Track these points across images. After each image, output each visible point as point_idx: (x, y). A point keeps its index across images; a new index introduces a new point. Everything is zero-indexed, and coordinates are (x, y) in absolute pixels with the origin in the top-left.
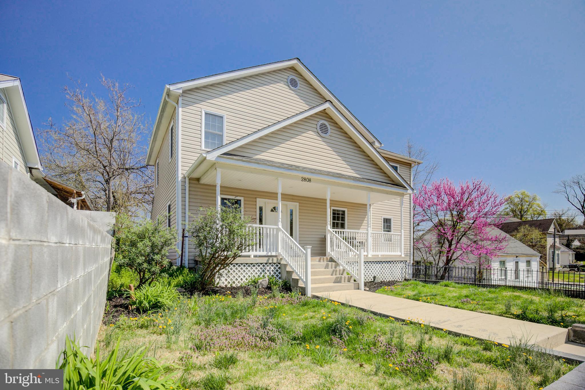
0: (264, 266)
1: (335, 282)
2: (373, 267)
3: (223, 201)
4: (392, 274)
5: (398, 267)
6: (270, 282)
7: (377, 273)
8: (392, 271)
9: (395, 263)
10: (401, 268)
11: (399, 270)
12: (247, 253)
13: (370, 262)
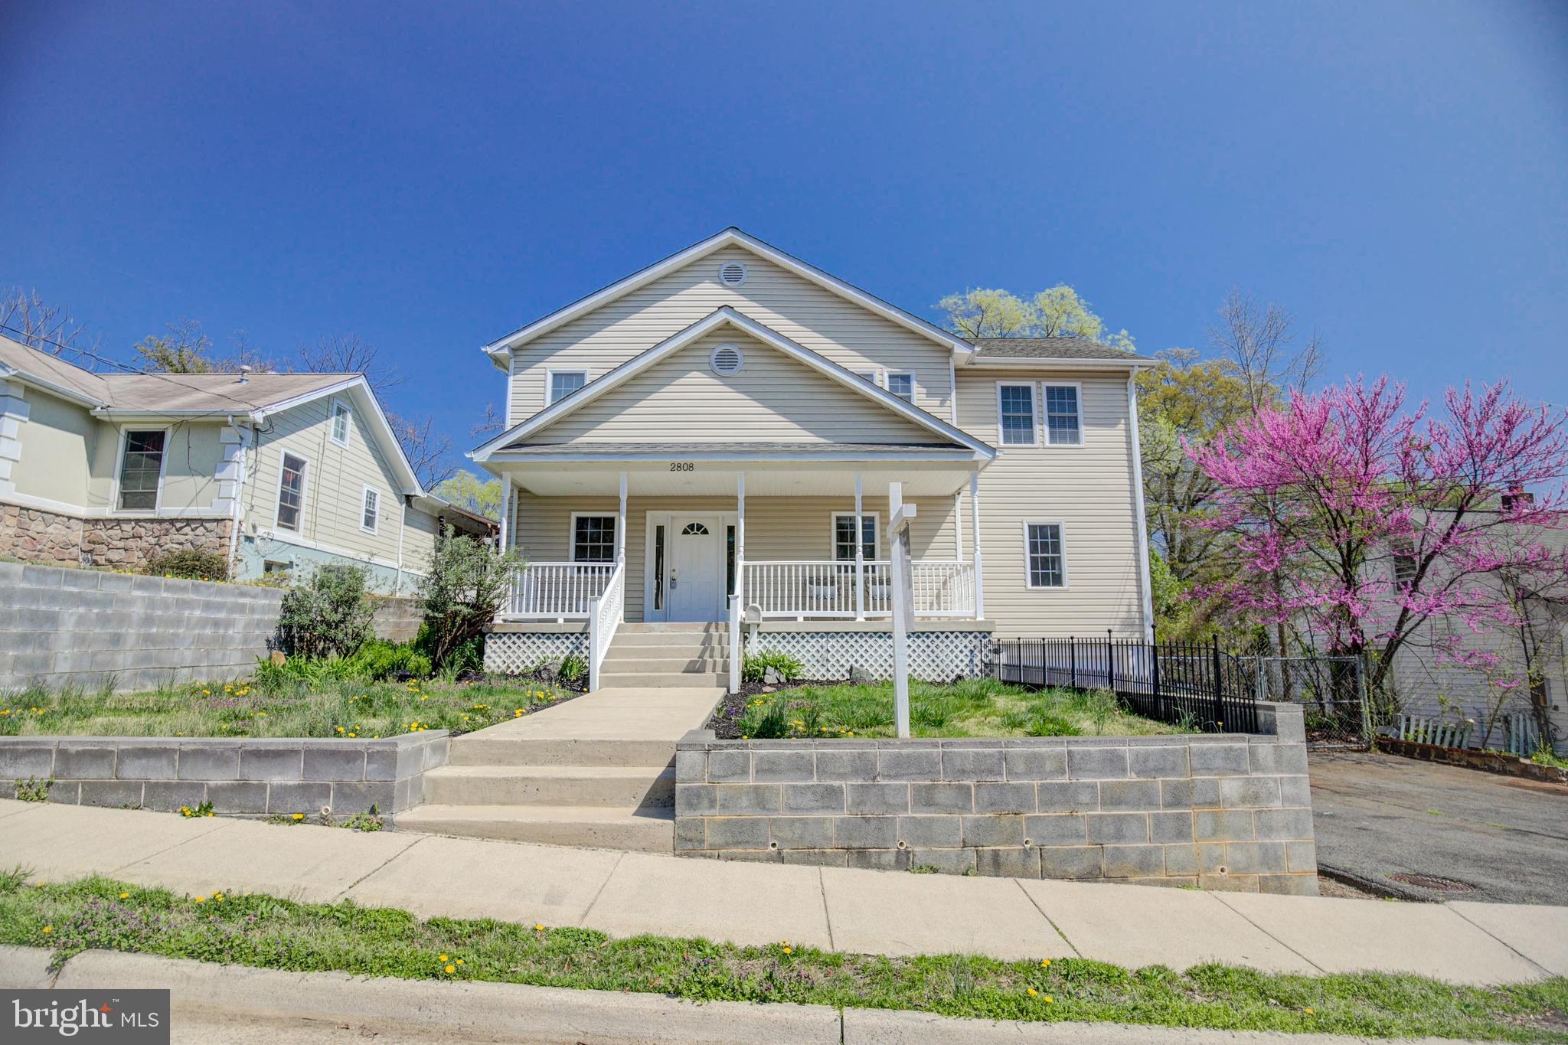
1: (684, 671)
2: (866, 646)
3: (582, 522)
4: (933, 666)
5: (956, 647)
6: (565, 666)
7: (881, 661)
8: (933, 656)
9: (942, 637)
10: (966, 651)
11: (961, 656)
12: (552, 615)
13: (856, 633)
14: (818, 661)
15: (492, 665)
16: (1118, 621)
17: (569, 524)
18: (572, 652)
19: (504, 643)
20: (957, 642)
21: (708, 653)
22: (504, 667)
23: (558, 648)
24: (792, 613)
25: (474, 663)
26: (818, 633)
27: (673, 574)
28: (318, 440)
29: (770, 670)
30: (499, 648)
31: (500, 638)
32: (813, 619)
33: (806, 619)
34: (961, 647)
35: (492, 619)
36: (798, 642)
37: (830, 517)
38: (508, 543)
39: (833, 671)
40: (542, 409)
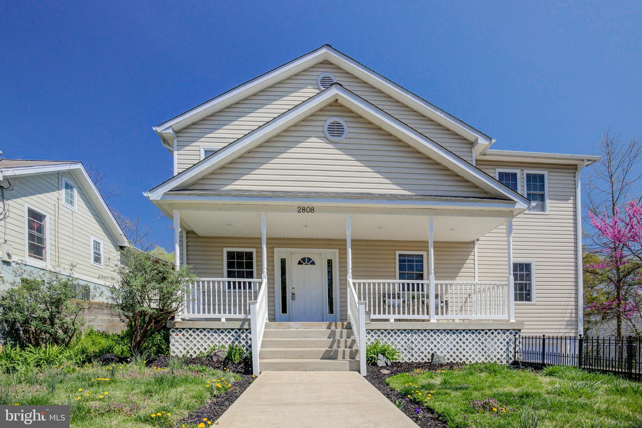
0: (236, 332)
1: (323, 358)
2: (438, 340)
3: (231, 255)
4: (483, 352)
5: (498, 340)
6: (230, 353)
7: (448, 349)
8: (483, 346)
9: (489, 333)
10: (504, 343)
11: (501, 346)
12: (217, 316)
13: (432, 330)
14: (405, 349)
15: (176, 351)
16: (564, 323)
17: (222, 256)
18: (233, 342)
19: (183, 335)
20: (499, 336)
21: (336, 344)
22: (184, 352)
23: (223, 339)
24: (386, 316)
25: (163, 349)
26: (405, 330)
27: (293, 290)
28: (54, 203)
29: (380, 356)
30: (180, 338)
31: (180, 332)
32: (400, 320)
33: (396, 320)
34: (501, 340)
35: (173, 318)
36: (392, 336)
37: (395, 254)
38: (181, 263)
39: (416, 356)
40: (199, 161)
